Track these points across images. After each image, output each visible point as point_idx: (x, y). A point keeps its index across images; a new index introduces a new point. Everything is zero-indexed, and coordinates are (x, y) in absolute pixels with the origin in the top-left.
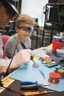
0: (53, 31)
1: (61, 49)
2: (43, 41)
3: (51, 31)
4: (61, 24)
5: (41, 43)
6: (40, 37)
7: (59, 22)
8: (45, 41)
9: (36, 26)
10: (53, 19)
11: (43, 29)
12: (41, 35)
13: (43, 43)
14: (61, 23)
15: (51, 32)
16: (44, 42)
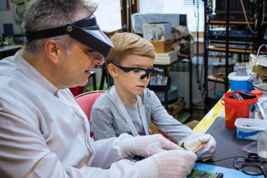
0: (230, 46)
2: (206, 75)
3: (224, 45)
4: (253, 26)
5: (203, 83)
6: (198, 60)
7: (244, 18)
8: (213, 75)
9: (182, 35)
10: (225, 12)
11: (201, 40)
12: (198, 55)
13: (207, 80)
14: (249, 21)
15: (225, 49)
16: (211, 77)
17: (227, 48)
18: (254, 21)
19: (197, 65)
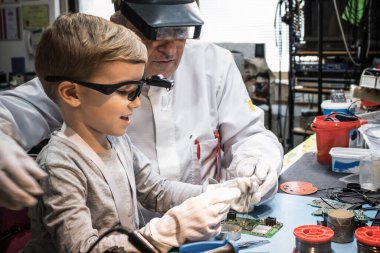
0: (324, 85)
1: (347, 146)
2: (291, 126)
3: (316, 85)
4: (355, 55)
5: (287, 137)
6: (279, 110)
7: (344, 46)
8: (301, 126)
9: (259, 71)
10: (318, 39)
11: (285, 81)
12: (279, 103)
13: (292, 133)
14: (351, 50)
15: (316, 90)
16: (298, 129)
17: (320, 88)
18: (356, 49)
19: (279, 116)
